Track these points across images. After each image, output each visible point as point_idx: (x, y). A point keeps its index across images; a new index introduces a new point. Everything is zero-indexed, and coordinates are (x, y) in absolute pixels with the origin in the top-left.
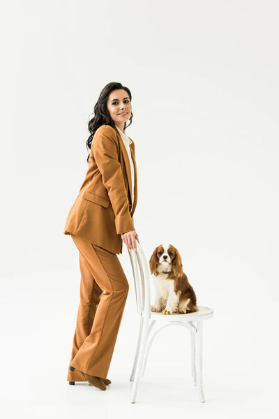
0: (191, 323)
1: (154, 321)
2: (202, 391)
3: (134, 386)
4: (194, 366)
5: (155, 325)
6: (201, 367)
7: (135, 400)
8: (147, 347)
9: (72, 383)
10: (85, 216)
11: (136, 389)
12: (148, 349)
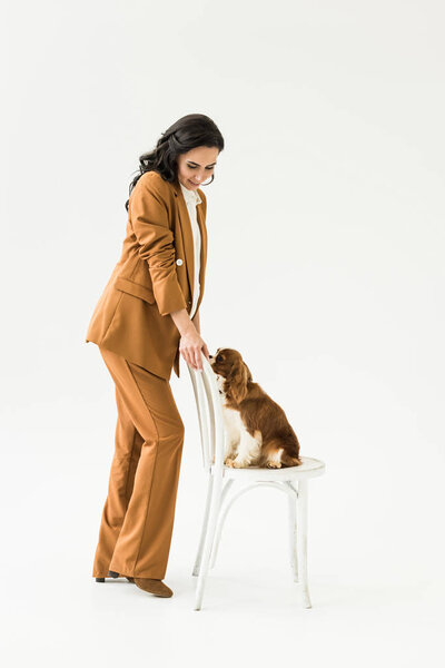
0: (288, 483)
1: (231, 481)
2: (306, 590)
3: (199, 584)
4: (295, 551)
5: (232, 486)
6: (305, 553)
7: (200, 604)
8: (219, 522)
9: (101, 580)
10: (117, 316)
11: (203, 588)
12: (222, 525)
